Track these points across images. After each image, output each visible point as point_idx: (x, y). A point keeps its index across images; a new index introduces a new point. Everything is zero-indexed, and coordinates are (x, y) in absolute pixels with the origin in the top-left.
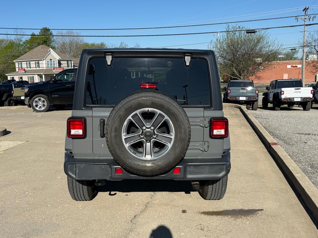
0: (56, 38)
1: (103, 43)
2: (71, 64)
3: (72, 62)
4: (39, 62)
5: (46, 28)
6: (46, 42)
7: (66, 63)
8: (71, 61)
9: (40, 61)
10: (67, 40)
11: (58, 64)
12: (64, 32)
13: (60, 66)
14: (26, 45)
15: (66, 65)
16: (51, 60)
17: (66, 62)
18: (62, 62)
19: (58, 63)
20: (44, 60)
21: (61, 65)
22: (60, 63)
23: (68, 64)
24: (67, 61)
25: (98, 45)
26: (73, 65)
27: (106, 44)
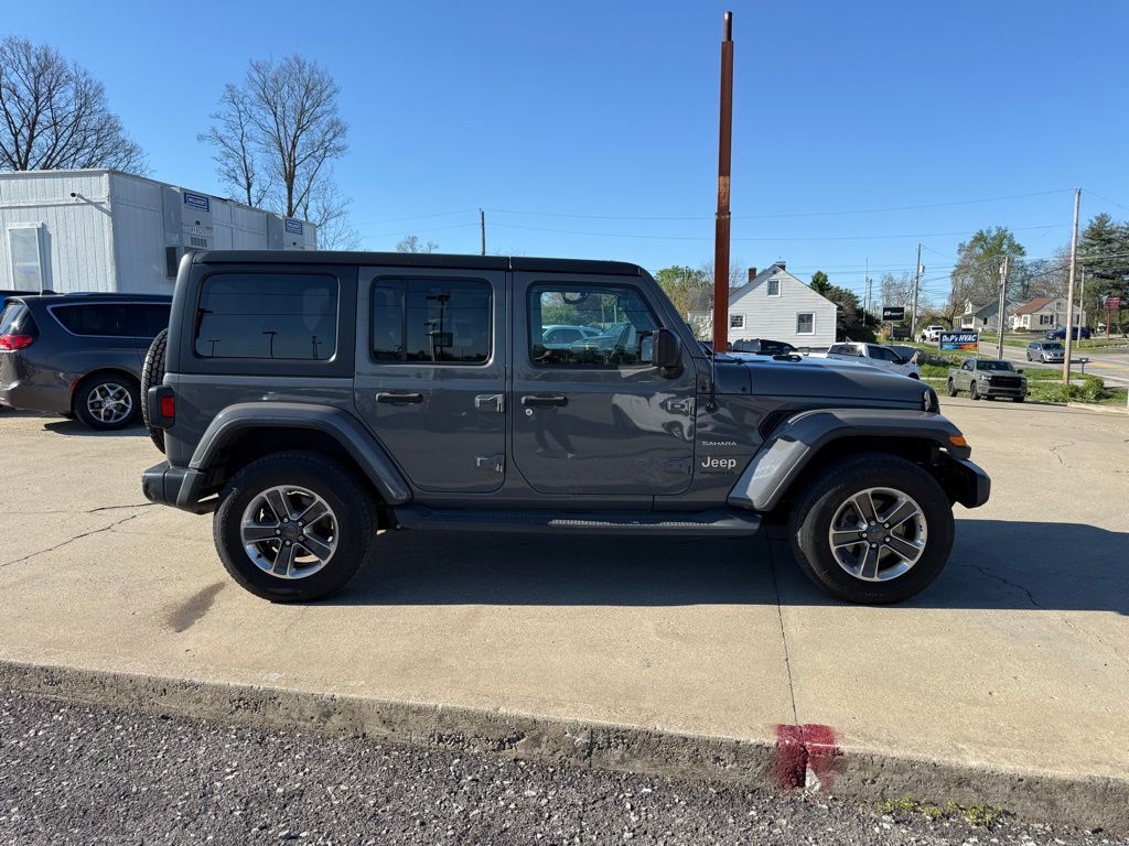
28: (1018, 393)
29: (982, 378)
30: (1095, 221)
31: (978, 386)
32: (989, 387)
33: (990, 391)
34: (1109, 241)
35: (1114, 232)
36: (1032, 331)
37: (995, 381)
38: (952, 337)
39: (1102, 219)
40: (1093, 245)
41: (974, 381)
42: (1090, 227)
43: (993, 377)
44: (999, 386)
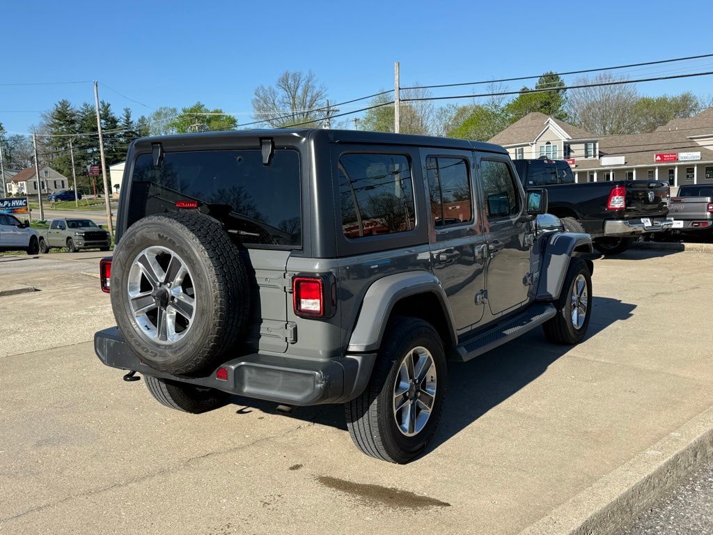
0: (571, 94)
1: (689, 94)
2: (595, 149)
3: (597, 144)
4: (522, 149)
5: (551, 73)
6: (549, 104)
7: (584, 148)
8: (595, 142)
9: (524, 148)
10: (597, 94)
11: (563, 152)
12: (591, 78)
13: (569, 154)
14: (507, 115)
15: (583, 153)
16: (548, 143)
17: (583, 146)
18: (572, 147)
19: (563, 149)
20: (532, 144)
21: (572, 154)
22: (569, 148)
23: (586, 149)
24: (586, 143)
25: (674, 99)
26: (600, 152)
27: (697, 95)
28: (106, 244)
29: (76, 235)
30: (59, 106)
31: (75, 242)
32: (84, 242)
33: (86, 244)
34: (73, 122)
35: (74, 115)
36: (29, 195)
37: (88, 236)
38: (6, 203)
39: (64, 104)
40: (61, 125)
41: (69, 238)
42: (57, 110)
43: (85, 233)
44: (90, 240)
